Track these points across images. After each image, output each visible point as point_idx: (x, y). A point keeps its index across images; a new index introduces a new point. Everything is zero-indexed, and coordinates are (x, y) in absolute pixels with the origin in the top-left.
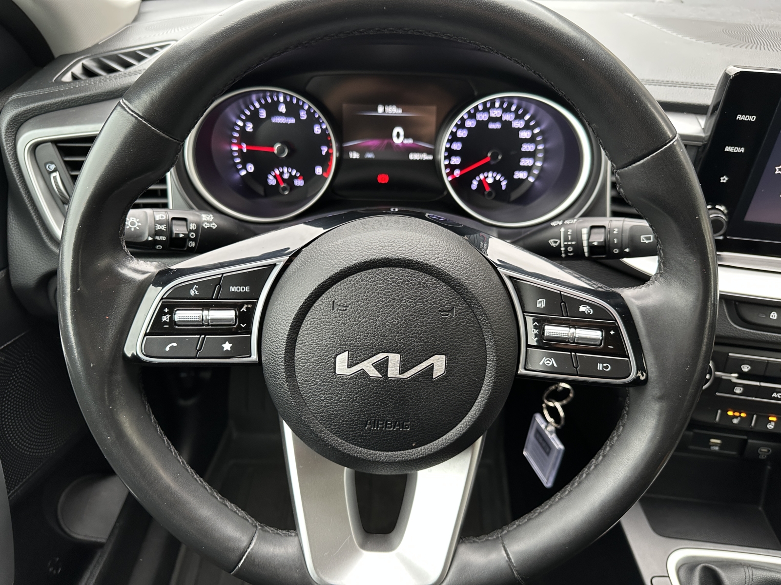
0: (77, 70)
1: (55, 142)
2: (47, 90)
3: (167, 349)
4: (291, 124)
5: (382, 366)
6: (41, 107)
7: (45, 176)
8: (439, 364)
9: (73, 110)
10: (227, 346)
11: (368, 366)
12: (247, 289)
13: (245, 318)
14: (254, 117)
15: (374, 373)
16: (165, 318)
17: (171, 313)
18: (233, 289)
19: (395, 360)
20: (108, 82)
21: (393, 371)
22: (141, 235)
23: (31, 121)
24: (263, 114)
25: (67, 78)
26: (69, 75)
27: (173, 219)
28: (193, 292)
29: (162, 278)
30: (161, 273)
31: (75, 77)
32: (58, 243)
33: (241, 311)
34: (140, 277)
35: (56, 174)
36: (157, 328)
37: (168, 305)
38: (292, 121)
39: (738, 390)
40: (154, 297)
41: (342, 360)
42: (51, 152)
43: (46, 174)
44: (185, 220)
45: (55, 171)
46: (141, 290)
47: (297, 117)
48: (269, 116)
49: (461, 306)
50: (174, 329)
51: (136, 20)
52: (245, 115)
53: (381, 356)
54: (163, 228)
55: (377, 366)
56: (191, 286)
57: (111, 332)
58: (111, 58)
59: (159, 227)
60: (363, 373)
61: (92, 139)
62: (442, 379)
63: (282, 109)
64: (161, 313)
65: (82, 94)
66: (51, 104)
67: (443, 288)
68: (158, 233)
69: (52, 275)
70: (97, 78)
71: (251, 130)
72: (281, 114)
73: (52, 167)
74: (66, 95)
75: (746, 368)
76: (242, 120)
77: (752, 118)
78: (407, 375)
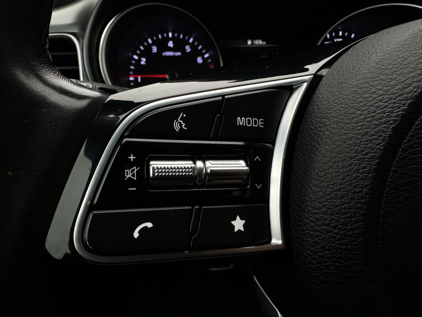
4: (178, 56)
14: (147, 53)
18: (241, 121)
24: (155, 49)
33: (255, 160)
38: (179, 54)
47: (183, 50)
48: (160, 50)
63: (171, 44)
71: (144, 64)
72: (170, 49)
76: (137, 55)
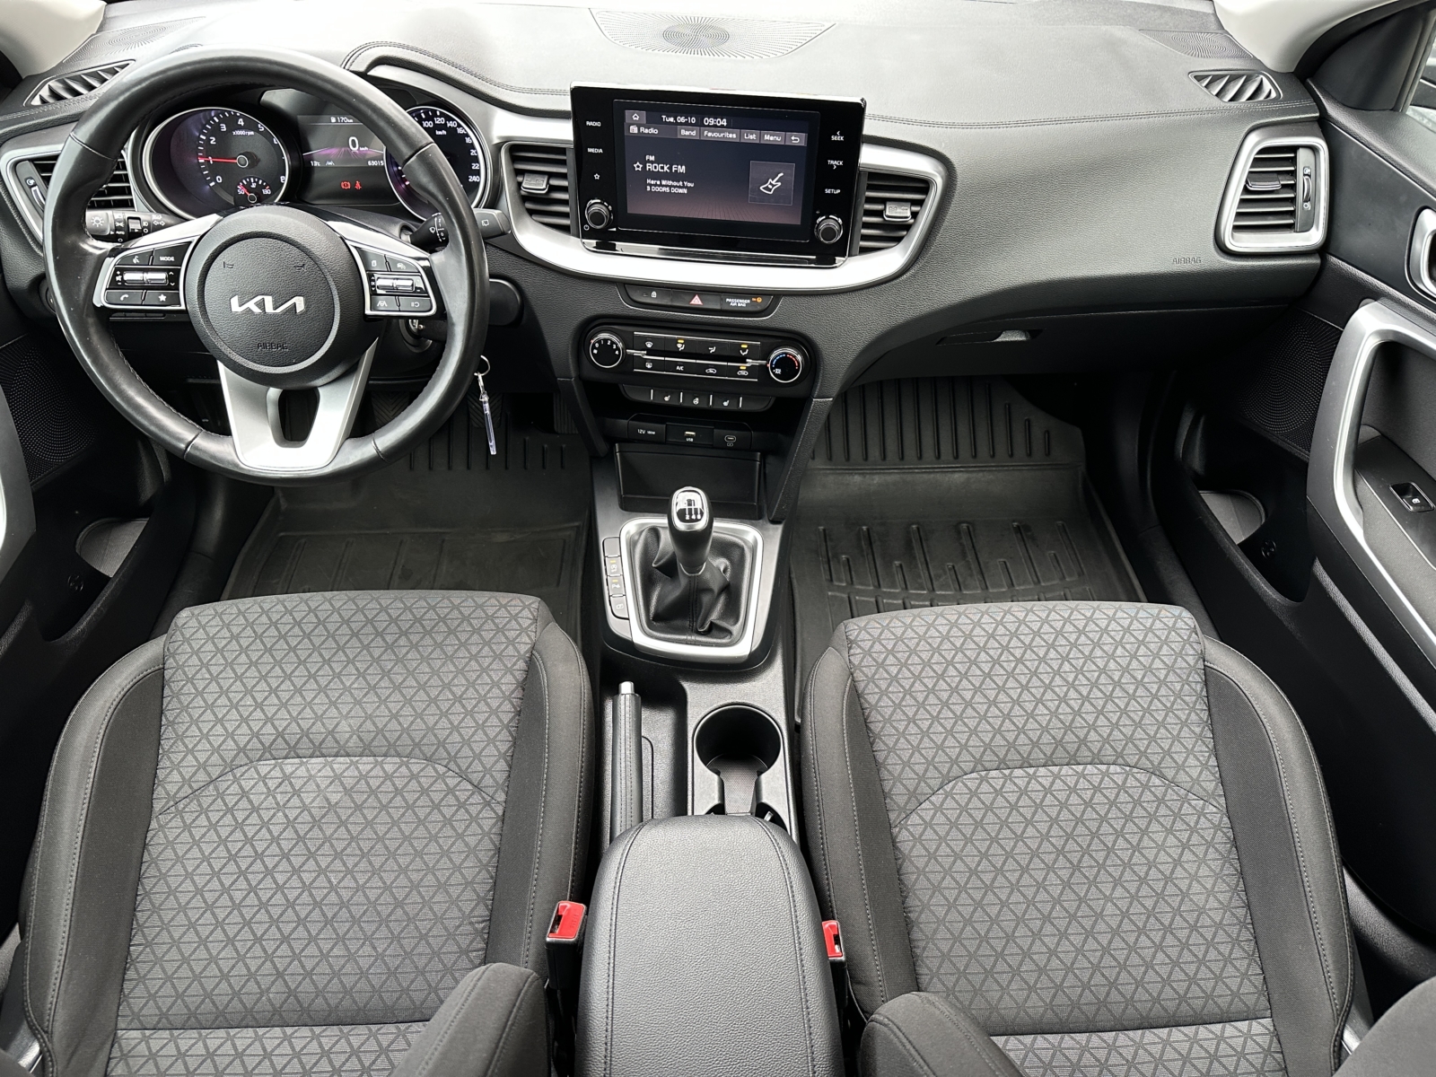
0: (45, 92)
1: (32, 160)
2: (20, 114)
3: (122, 299)
5: (261, 305)
6: (17, 130)
7: (26, 190)
8: (300, 303)
9: (44, 132)
10: (163, 298)
11: (252, 305)
12: (172, 259)
13: (174, 278)
14: (215, 130)
15: (257, 310)
16: (118, 278)
17: (122, 274)
18: (162, 259)
19: (269, 300)
20: (72, 106)
21: (269, 308)
22: (105, 231)
23: (9, 142)
24: (224, 128)
25: (36, 101)
26: (37, 98)
27: (129, 218)
28: (135, 261)
29: (114, 253)
30: (113, 250)
31: (43, 101)
32: (41, 247)
33: (170, 274)
34: (98, 252)
35: (36, 188)
36: (114, 285)
37: (120, 270)
39: (649, 366)
40: (110, 265)
41: (235, 301)
42: (29, 169)
43: (27, 188)
44: (139, 219)
45: (35, 185)
46: (100, 260)
48: (230, 130)
49: (309, 263)
50: (124, 286)
51: (101, 29)
52: (207, 129)
53: (259, 298)
54: (122, 225)
55: (257, 304)
56: (134, 256)
57: (83, 288)
58: (73, 79)
59: (118, 224)
60: (249, 310)
61: (55, 158)
62: (302, 313)
63: (241, 122)
64: (115, 275)
65: (51, 118)
66: (25, 127)
67: (295, 251)
68: (117, 229)
69: (42, 278)
70: (62, 102)
71: (215, 144)
72: (240, 128)
73: (32, 182)
74: (37, 118)
75: (649, 345)
76: (205, 134)
77: (598, 124)
78: (279, 310)
